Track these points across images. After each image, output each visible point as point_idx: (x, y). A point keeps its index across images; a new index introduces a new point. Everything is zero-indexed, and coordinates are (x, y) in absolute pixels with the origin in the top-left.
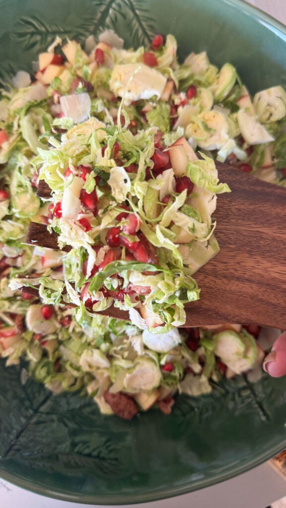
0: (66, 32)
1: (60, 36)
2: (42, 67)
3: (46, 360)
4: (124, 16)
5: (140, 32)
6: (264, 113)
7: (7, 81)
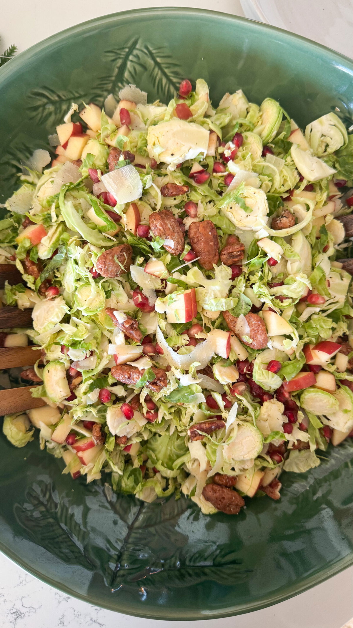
0: (80, 97)
1: (75, 103)
2: (62, 141)
3: (130, 468)
4: (144, 67)
5: (164, 81)
6: (319, 146)
7: (24, 164)
